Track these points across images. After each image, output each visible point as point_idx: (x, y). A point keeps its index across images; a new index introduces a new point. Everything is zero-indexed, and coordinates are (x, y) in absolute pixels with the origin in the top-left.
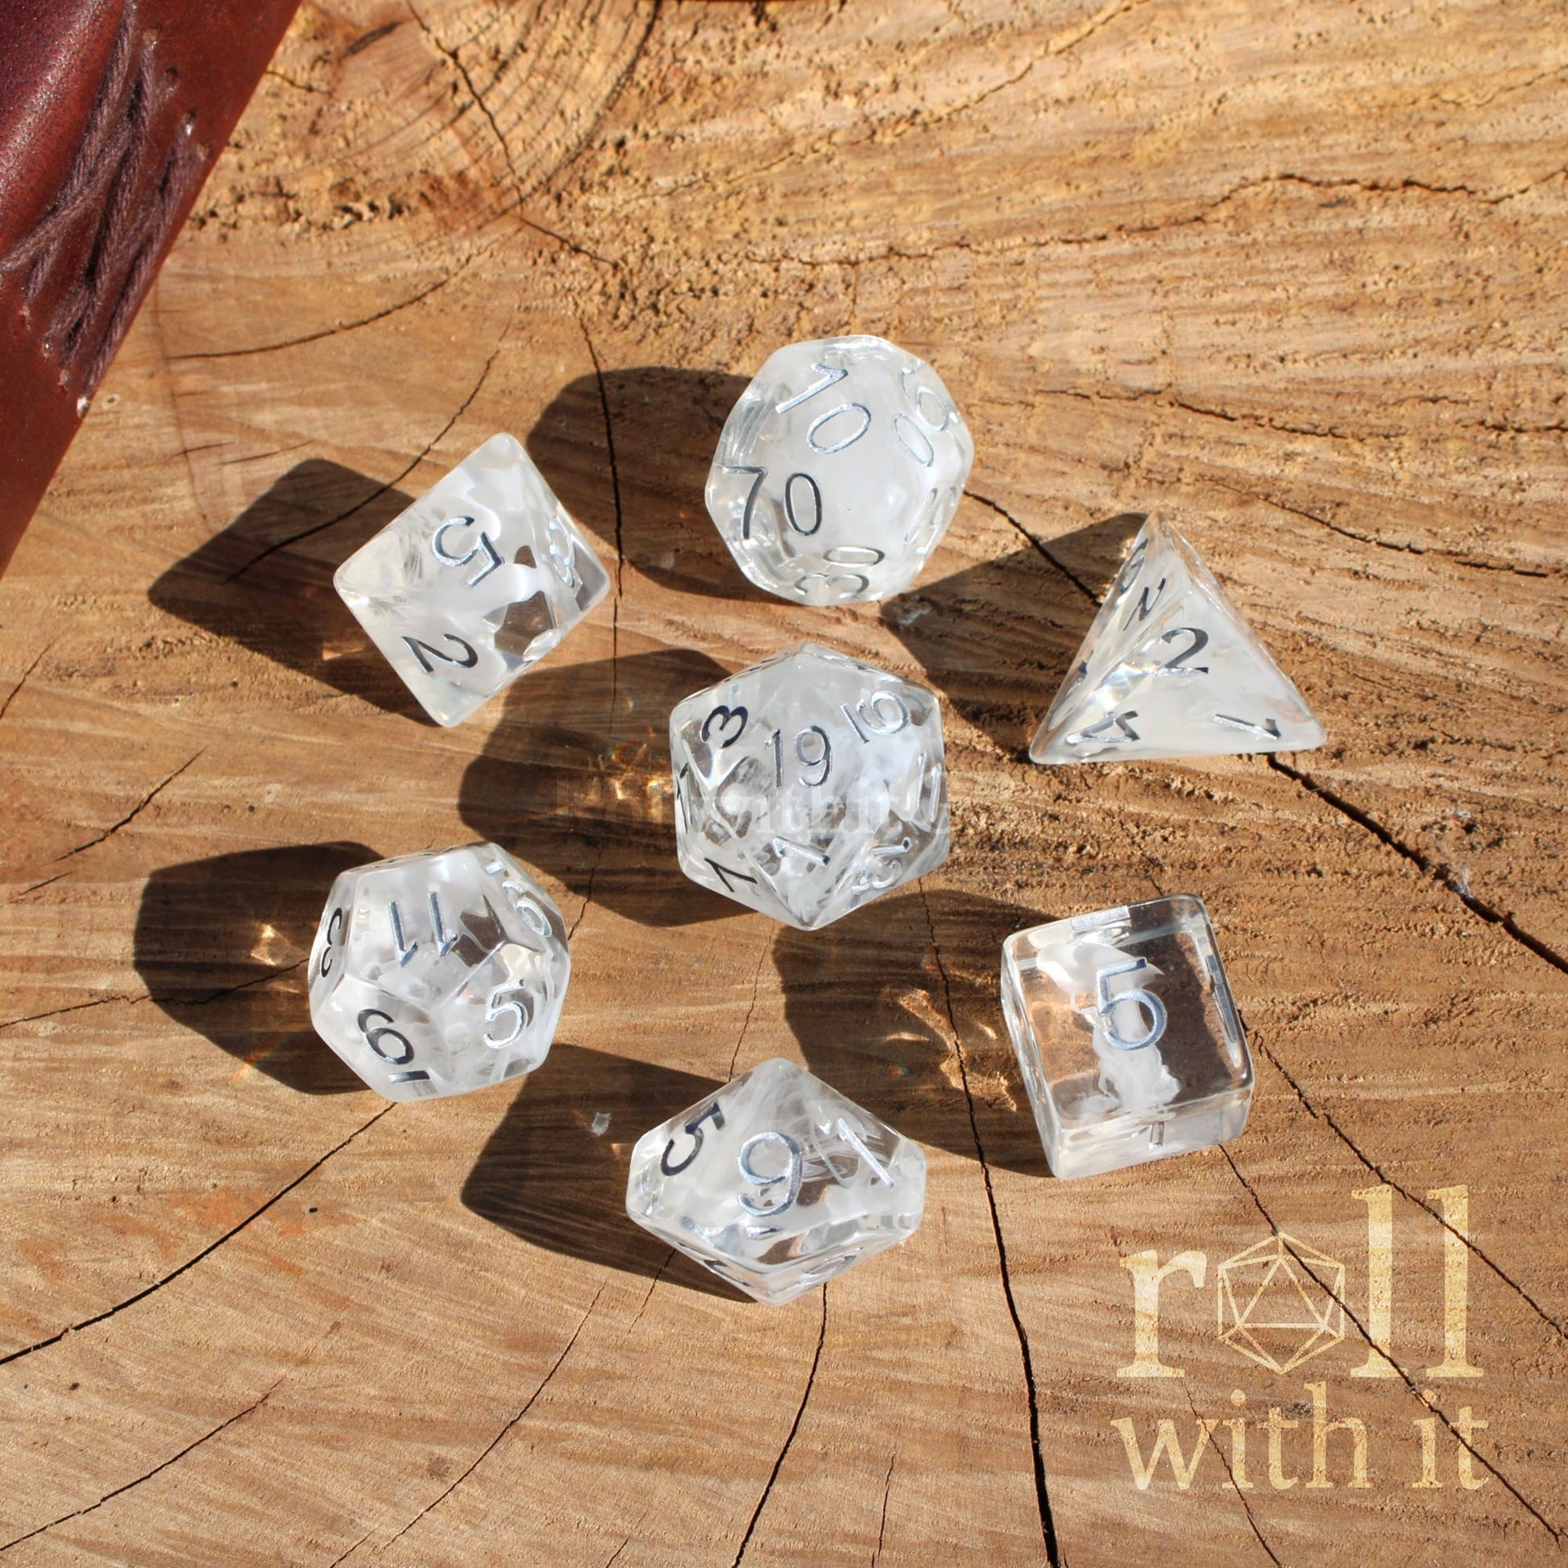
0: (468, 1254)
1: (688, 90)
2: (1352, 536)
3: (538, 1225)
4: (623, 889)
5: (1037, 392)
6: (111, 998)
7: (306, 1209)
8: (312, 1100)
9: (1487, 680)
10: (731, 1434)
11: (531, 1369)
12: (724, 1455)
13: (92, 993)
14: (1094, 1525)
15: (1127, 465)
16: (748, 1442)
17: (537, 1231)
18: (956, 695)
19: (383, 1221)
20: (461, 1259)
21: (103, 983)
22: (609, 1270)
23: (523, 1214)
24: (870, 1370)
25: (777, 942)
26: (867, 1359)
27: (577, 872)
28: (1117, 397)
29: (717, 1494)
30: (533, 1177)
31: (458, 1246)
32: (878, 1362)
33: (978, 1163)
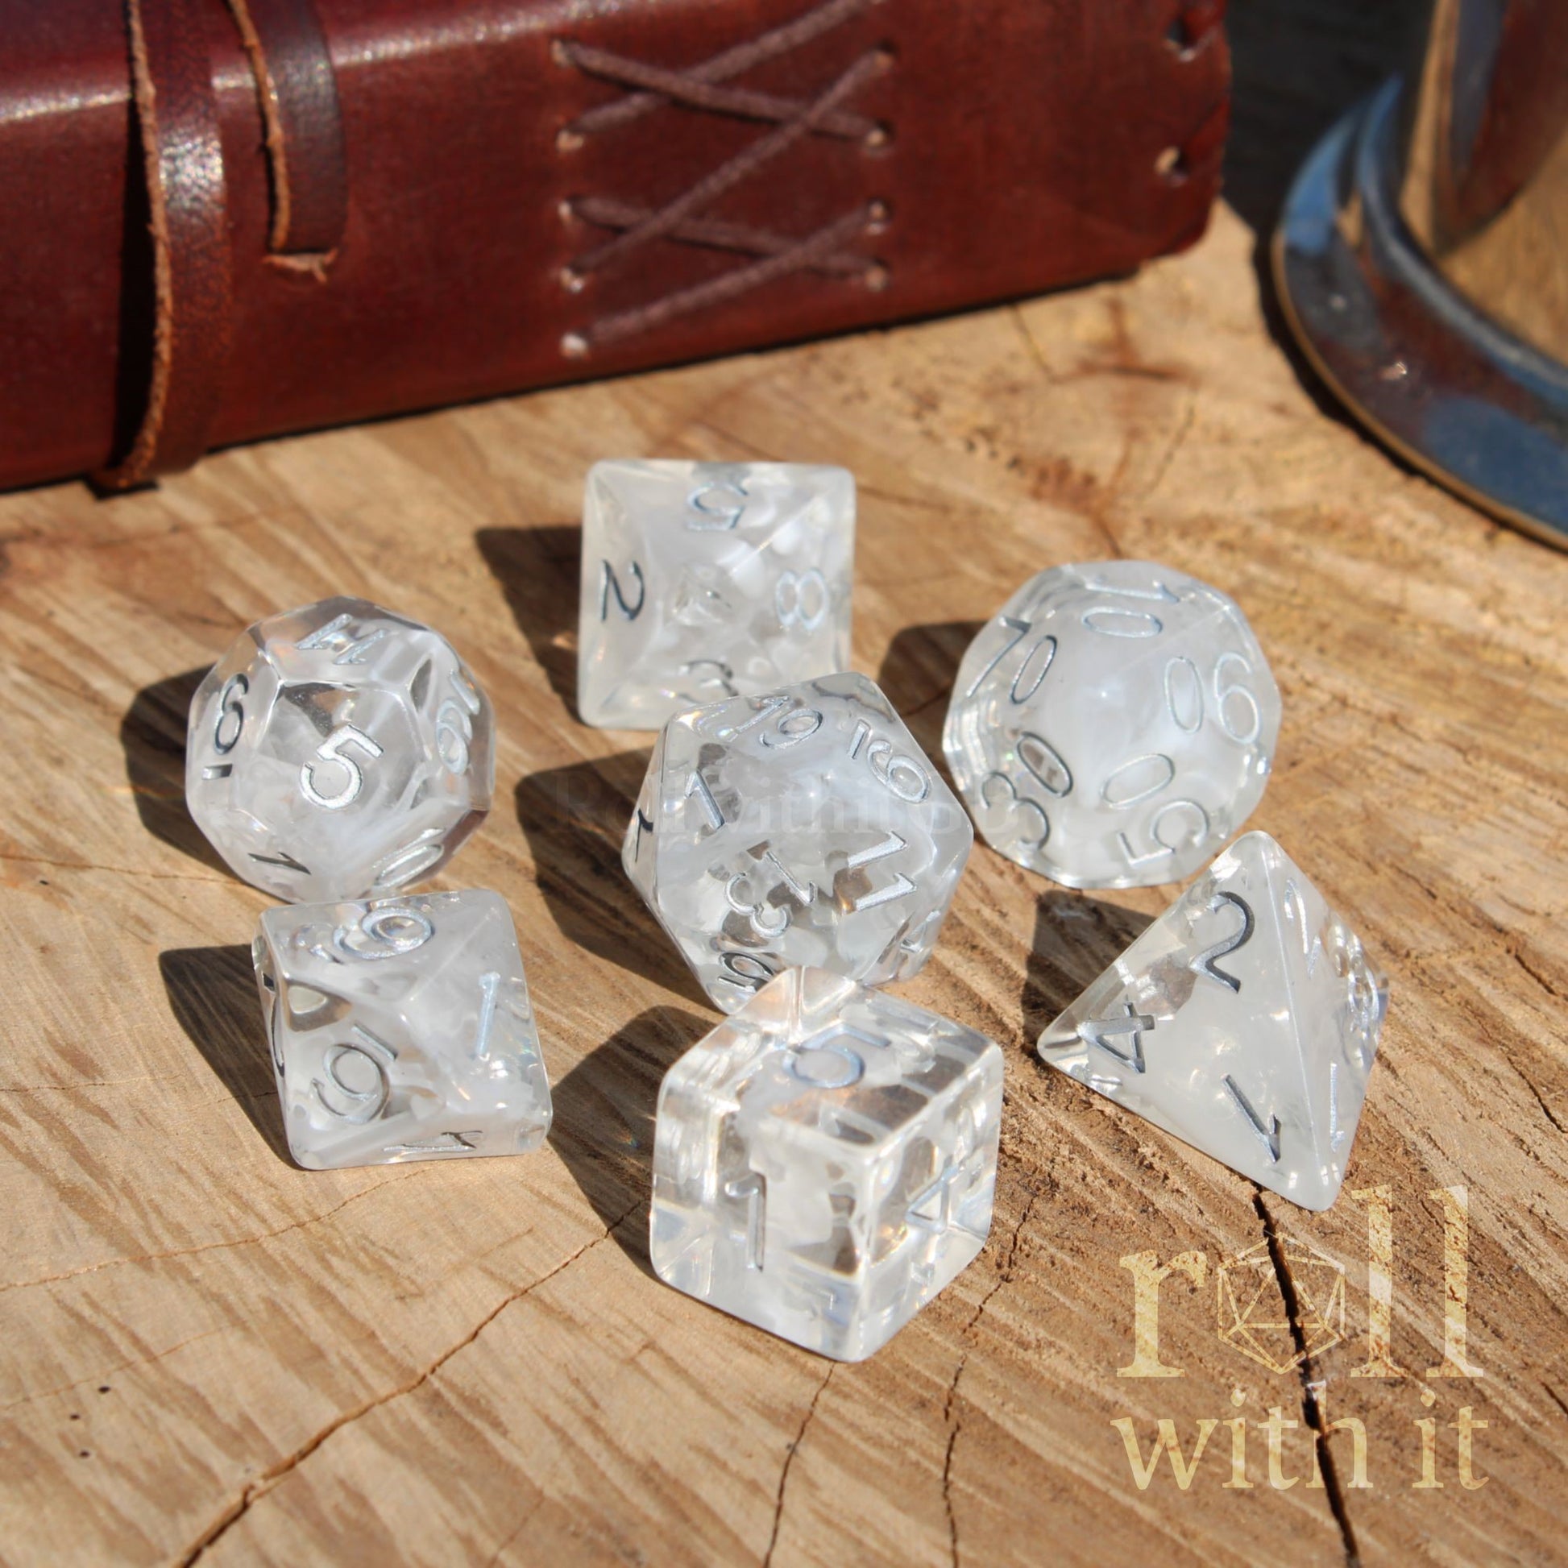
0: (116, 984)
1: (1358, 538)
2: (1553, 1120)
3: (195, 1005)
4: (581, 910)
5: (1392, 866)
6: (94, 699)
7: (41, 878)
8: (145, 835)
9: (1544, 1279)
10: (143, 1215)
11: (54, 1075)
12: (116, 1221)
13: (85, 686)
14: (342, 1483)
15: (1408, 955)
16: (148, 1230)
17: (189, 1009)
18: (1037, 982)
19: (85, 923)
20: (106, 983)
21: (101, 683)
22: (208, 1068)
23: (195, 993)
24: (314, 1268)
25: (654, 1010)
26: (322, 1260)
27: (558, 874)
28: (1465, 916)
29: (73, 1236)
30: (238, 984)
31: (116, 973)
32: (328, 1267)
33: (606, 1229)
